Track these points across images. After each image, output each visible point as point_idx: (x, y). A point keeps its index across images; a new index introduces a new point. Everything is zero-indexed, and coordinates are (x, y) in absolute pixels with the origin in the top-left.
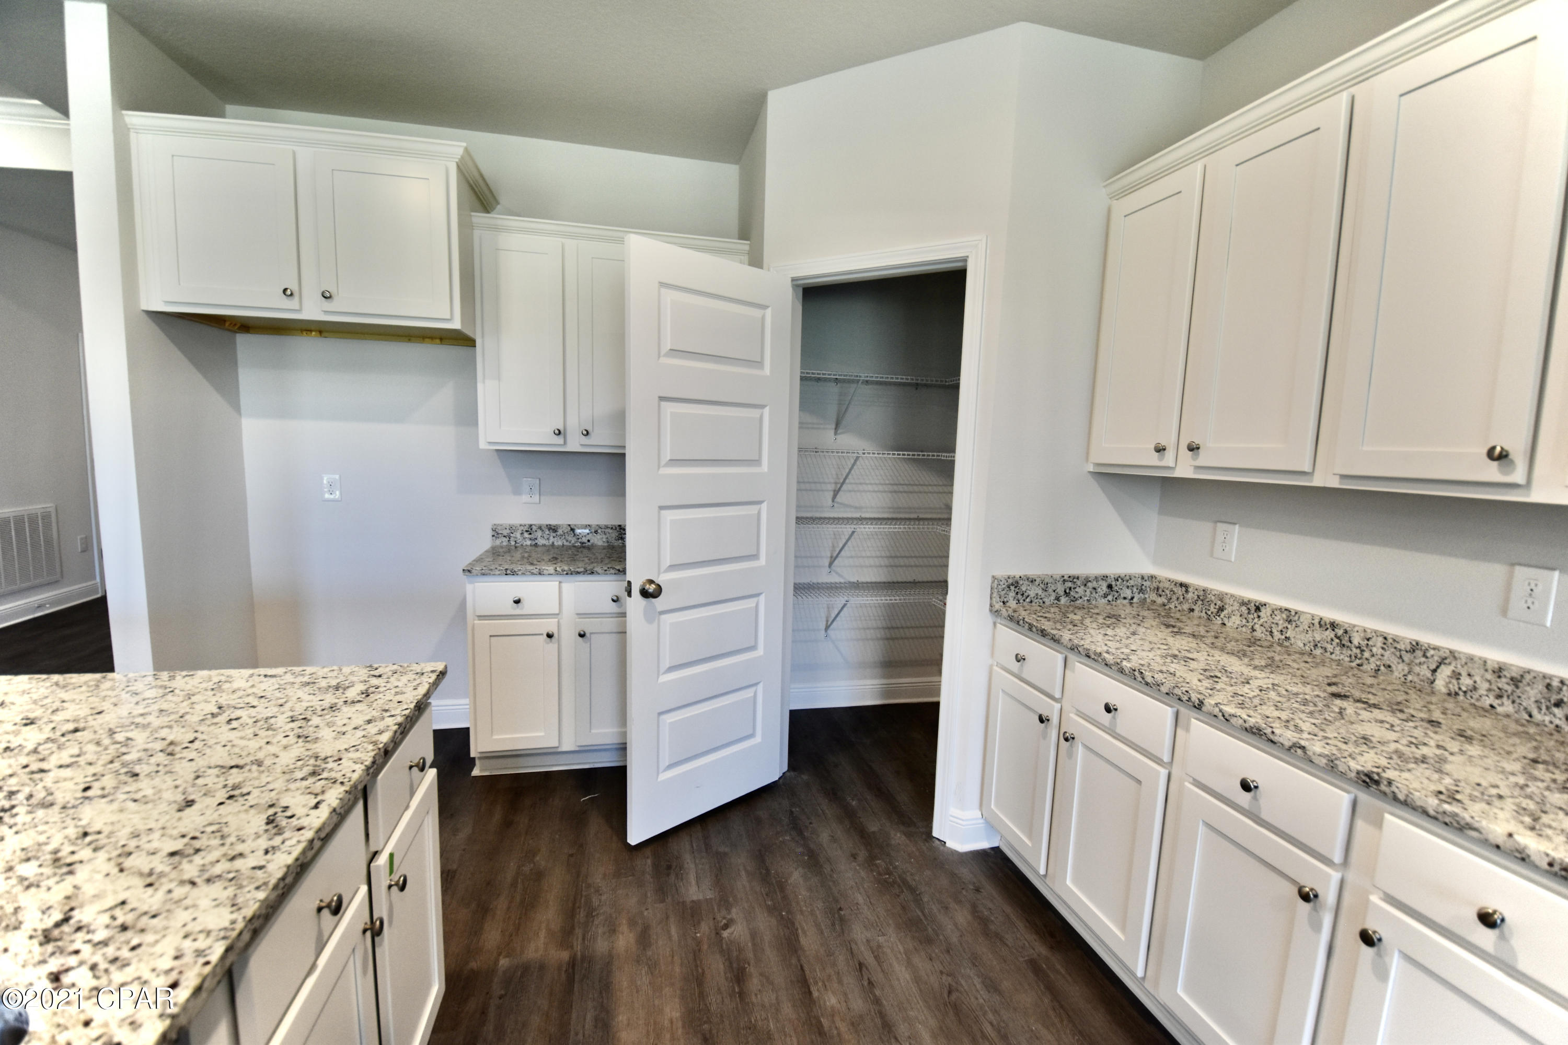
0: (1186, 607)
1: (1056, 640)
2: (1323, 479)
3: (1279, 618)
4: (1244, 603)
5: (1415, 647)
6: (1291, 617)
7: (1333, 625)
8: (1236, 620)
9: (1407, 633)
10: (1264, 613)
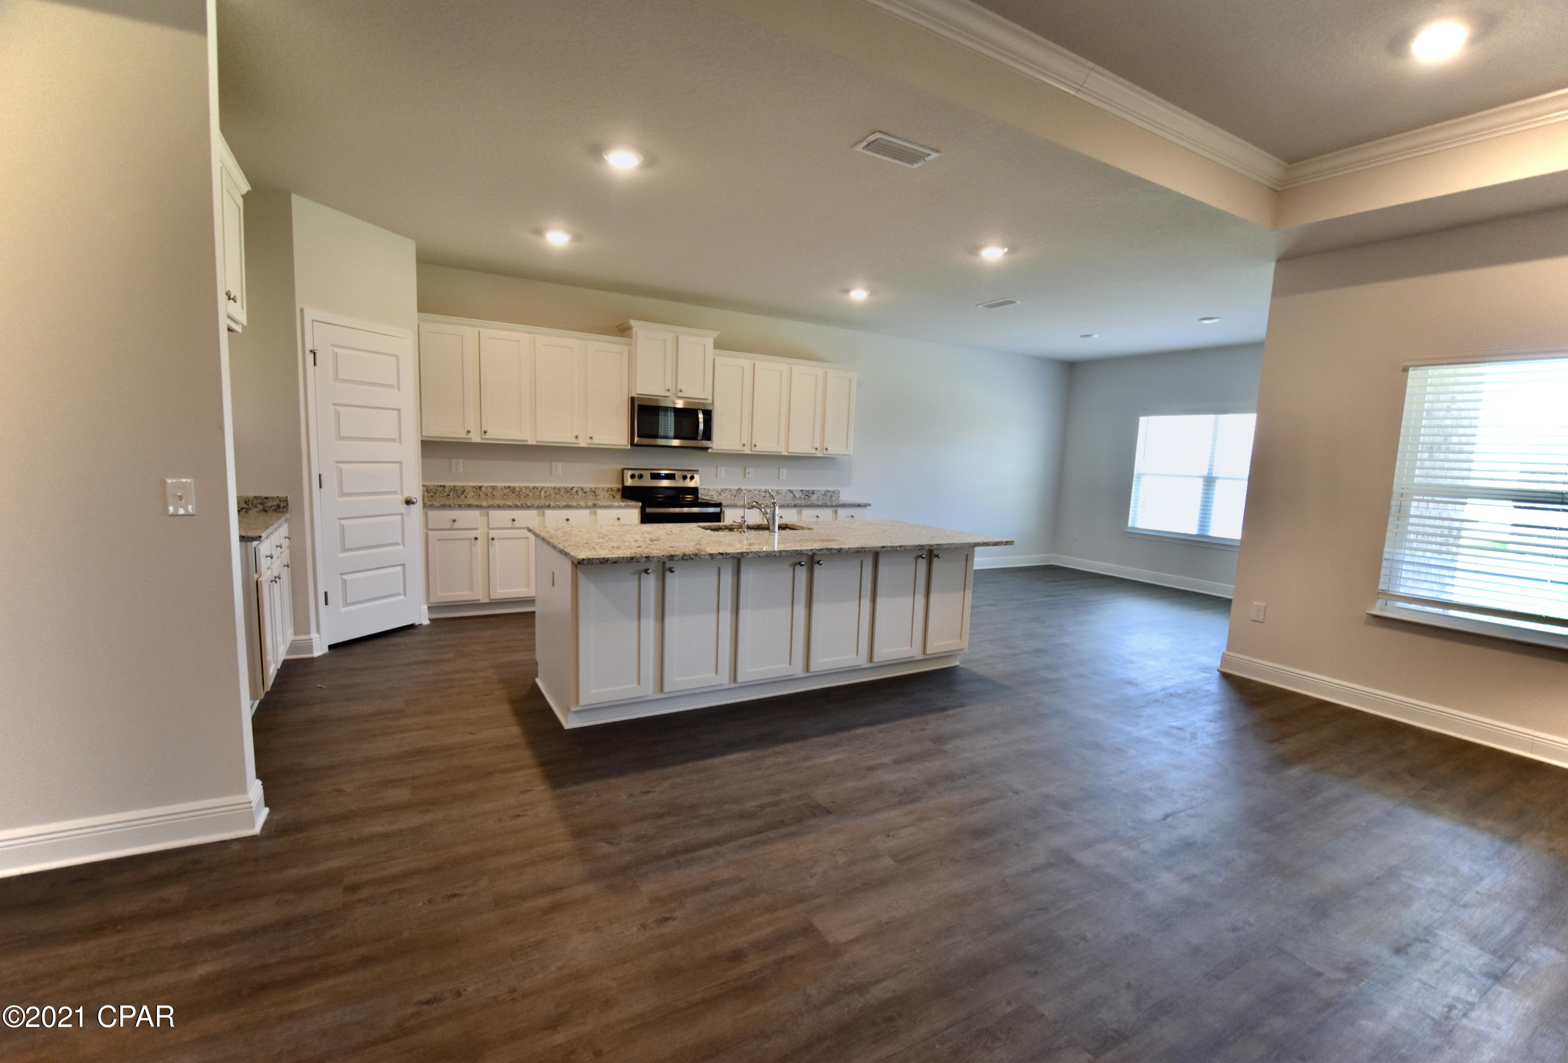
0: (445, 494)
1: (479, 507)
2: (532, 442)
3: (489, 489)
4: (474, 487)
5: (534, 488)
6: (494, 488)
7: (509, 487)
8: (472, 494)
9: (531, 485)
10: (482, 489)
